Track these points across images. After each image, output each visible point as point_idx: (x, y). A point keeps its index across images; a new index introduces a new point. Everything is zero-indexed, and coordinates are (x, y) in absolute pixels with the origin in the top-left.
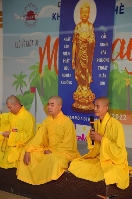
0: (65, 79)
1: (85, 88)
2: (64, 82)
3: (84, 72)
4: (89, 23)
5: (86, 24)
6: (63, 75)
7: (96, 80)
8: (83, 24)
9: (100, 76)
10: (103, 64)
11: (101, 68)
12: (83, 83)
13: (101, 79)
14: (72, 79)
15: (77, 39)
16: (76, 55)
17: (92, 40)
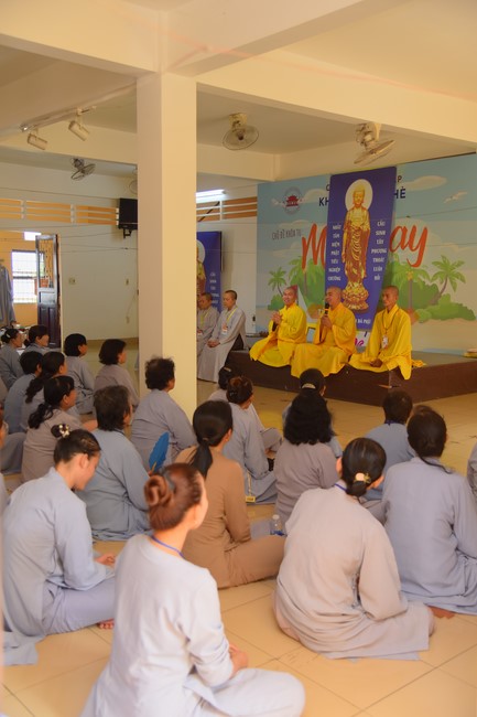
0: (333, 274)
1: (356, 285)
2: (331, 278)
3: (356, 265)
4: (363, 209)
5: (360, 210)
6: (330, 270)
7: (370, 274)
8: (356, 210)
9: (375, 269)
10: (379, 255)
11: (376, 260)
12: (354, 278)
13: (376, 274)
14: (341, 274)
15: (349, 228)
16: (347, 245)
17: (367, 227)
